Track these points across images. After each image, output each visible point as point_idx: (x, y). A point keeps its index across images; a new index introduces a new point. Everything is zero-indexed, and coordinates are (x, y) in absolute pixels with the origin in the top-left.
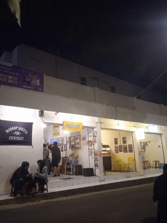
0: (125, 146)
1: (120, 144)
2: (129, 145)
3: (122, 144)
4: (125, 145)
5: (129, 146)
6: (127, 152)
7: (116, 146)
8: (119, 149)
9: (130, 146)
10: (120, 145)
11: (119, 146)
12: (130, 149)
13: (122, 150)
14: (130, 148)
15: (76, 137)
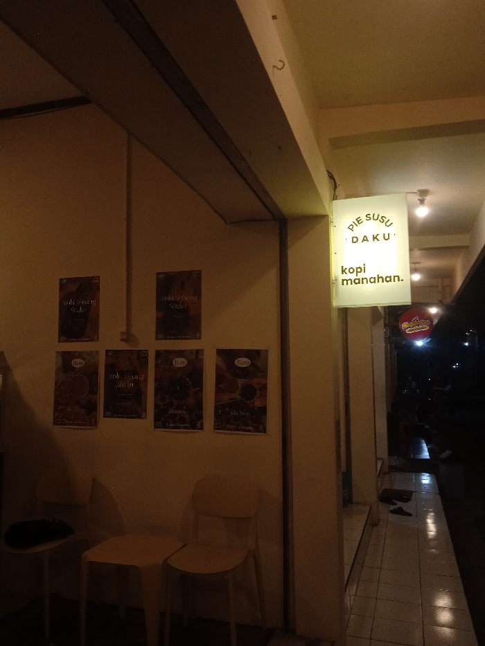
0: (180, 362)
1: (128, 337)
2: (227, 355)
3: (149, 342)
4: (181, 353)
5: (231, 366)
6: (194, 421)
7: (66, 357)
8: (110, 383)
9: (243, 362)
10: (124, 346)
11: (113, 355)
12: (237, 396)
13: (139, 395)
14: (240, 382)
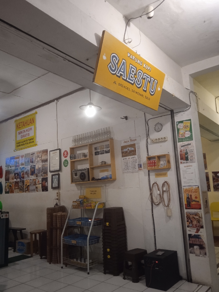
15: (96, 149)
